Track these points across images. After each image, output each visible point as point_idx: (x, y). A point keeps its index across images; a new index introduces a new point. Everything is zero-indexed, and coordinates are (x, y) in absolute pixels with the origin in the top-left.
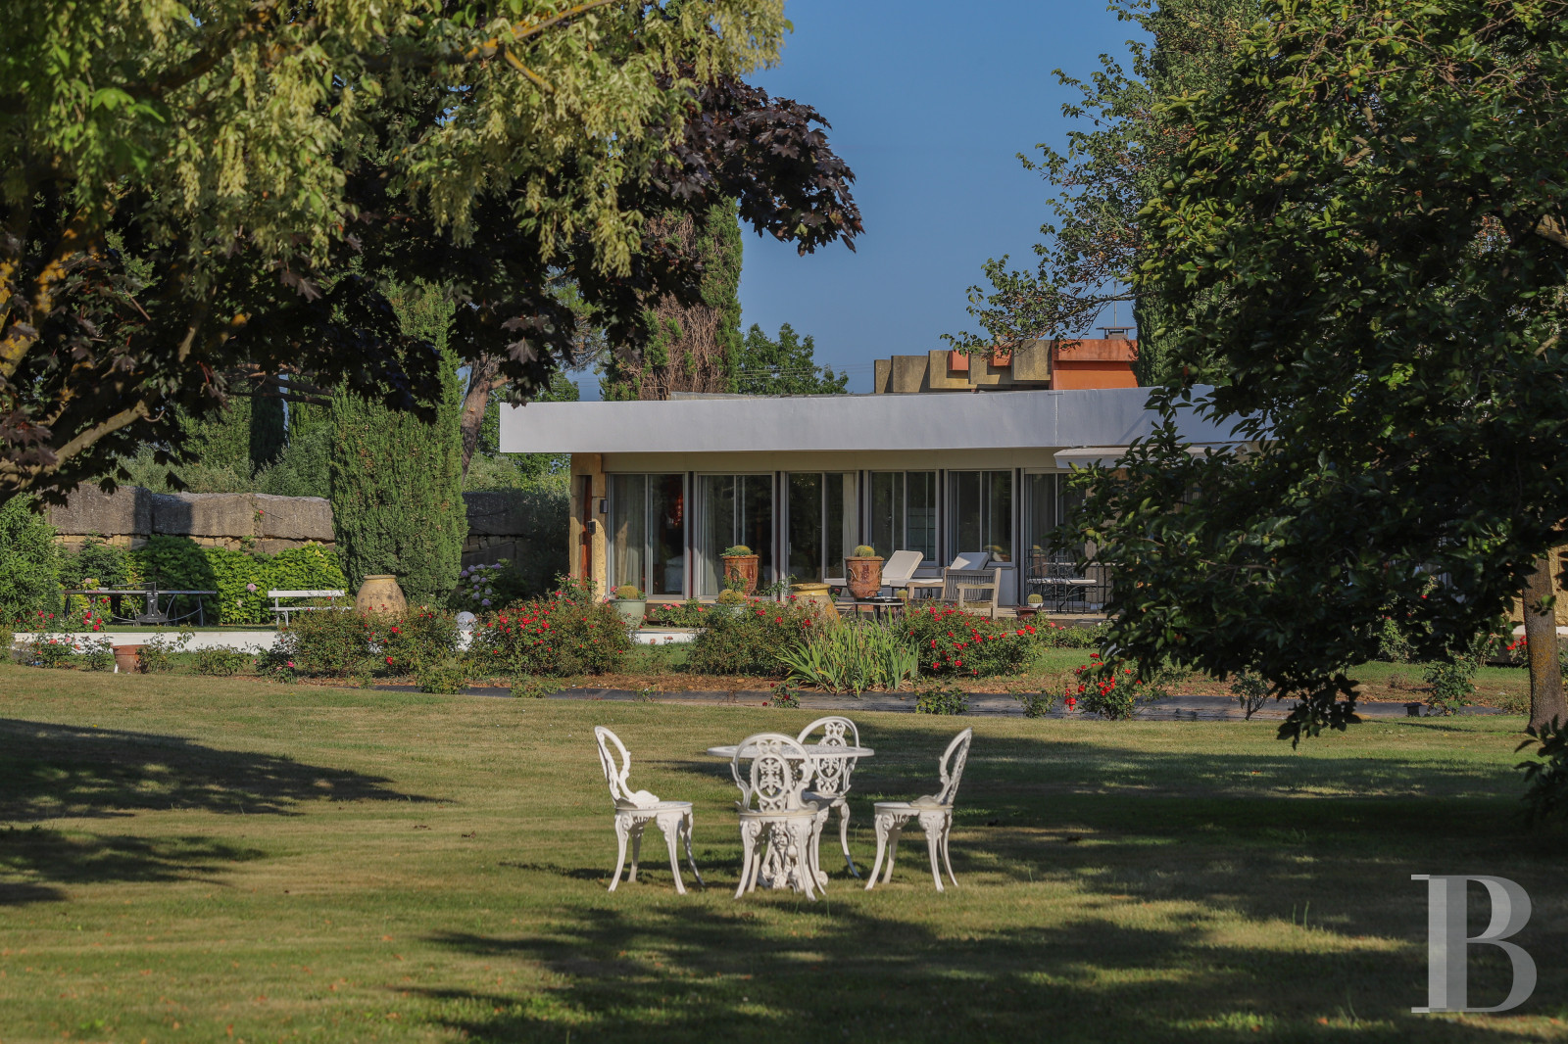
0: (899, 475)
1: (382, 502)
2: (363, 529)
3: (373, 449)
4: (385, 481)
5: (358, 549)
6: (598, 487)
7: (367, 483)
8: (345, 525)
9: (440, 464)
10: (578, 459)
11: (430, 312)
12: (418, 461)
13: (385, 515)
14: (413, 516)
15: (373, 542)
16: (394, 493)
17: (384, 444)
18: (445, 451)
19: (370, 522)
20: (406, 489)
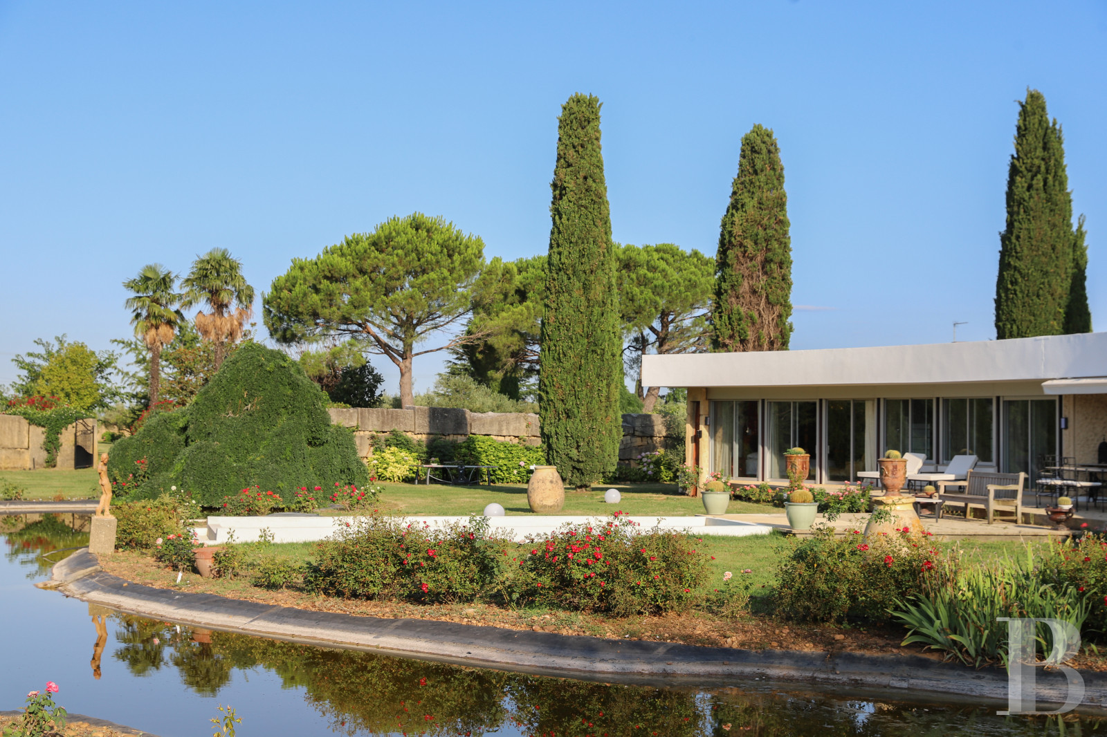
0: (906, 402)
1: (568, 417)
2: (557, 434)
3: (563, 383)
4: (569, 405)
5: (554, 446)
6: (704, 409)
7: (560, 406)
8: (546, 431)
9: (604, 393)
10: (692, 391)
11: (600, 299)
12: (591, 391)
13: (570, 424)
14: (587, 426)
15: (563, 441)
16: (576, 411)
17: (570, 381)
18: (608, 385)
19: (561, 430)
20: (583, 409)
